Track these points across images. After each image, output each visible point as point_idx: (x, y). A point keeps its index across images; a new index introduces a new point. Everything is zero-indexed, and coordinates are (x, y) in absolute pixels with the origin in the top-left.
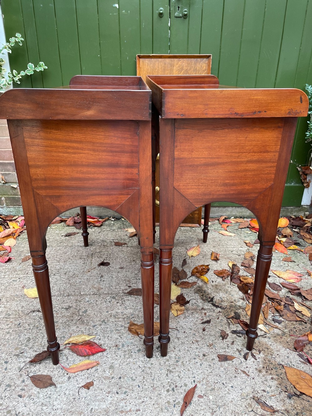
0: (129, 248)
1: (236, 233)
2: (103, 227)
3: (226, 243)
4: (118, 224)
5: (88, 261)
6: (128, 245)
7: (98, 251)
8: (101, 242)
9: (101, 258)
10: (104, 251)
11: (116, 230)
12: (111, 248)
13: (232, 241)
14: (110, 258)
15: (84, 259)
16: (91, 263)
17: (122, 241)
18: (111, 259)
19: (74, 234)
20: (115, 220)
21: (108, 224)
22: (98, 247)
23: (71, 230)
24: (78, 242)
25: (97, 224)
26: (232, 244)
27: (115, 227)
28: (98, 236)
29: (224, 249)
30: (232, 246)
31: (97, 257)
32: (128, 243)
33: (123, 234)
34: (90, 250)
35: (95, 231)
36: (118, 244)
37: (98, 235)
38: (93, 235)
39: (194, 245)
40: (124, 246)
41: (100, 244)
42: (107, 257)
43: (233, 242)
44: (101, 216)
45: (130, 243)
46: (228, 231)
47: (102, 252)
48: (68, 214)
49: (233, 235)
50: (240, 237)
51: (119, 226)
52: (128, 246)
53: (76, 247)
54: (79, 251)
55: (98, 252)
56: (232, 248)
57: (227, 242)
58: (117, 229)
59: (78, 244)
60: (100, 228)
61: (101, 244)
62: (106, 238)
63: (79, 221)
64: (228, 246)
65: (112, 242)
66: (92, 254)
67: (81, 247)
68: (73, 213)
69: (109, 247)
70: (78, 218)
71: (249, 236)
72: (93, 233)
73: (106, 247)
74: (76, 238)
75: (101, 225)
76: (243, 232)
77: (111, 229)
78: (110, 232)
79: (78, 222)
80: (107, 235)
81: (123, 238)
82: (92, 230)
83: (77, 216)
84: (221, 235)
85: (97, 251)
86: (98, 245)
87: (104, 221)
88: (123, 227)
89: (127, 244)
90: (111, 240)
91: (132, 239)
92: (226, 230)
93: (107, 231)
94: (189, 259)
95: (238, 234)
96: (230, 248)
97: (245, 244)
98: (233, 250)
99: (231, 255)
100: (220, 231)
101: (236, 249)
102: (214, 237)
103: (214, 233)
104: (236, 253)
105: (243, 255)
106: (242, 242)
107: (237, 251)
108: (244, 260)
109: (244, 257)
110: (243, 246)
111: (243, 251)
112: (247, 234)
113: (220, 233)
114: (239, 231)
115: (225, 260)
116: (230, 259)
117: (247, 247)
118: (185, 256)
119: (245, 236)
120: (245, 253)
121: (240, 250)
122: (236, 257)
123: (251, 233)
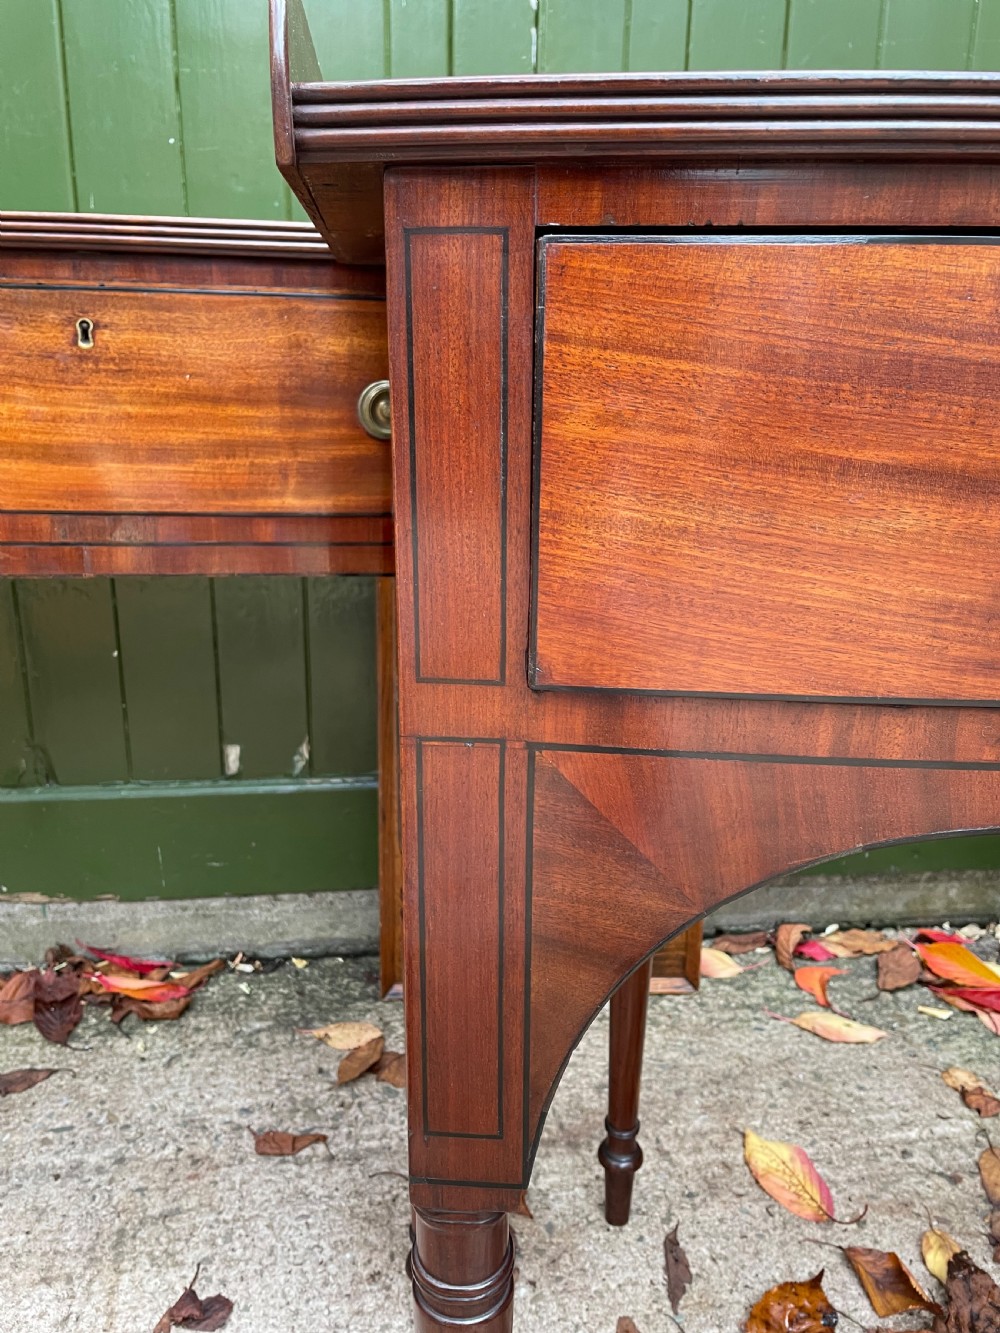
0: (342, 1173)
1: (878, 1020)
2: (191, 1020)
3: (857, 1093)
4: (274, 996)
5: (89, 1294)
6: (333, 1151)
7: (156, 1205)
8: (175, 1132)
9: (176, 1264)
10: (193, 1202)
11: (264, 1039)
12: (237, 1179)
13: (880, 1078)
14: (228, 1263)
15: (69, 1279)
16: (111, 1314)
17: (298, 1119)
18: (233, 1273)
19: (27, 1079)
20: (256, 972)
21: (221, 999)
22: (157, 1176)
23: (14, 1049)
24: (45, 1142)
25: (157, 1008)
26: (888, 1098)
27: (260, 1019)
28: (160, 1087)
30: (895, 1115)
31: (150, 1254)
32: (330, 1134)
33: (303, 1065)
34: (110, 1198)
35: (146, 1055)
36: (274, 1145)
37: (161, 1080)
38: (131, 1079)
39: (697, 1123)
40: (309, 1159)
41: (170, 1150)
42: (209, 1260)
43: (887, 1084)
44: (185, 954)
45: (345, 1130)
46: (837, 1007)
47: (178, 1211)
48: (10, 948)
49: (868, 1034)
50: (910, 1047)
51: (278, 1008)
52: (331, 1158)
53: (27, 1184)
54: (41, 1213)
55: (155, 1220)
56: (898, 1128)
57: (861, 1088)
58: (269, 1029)
59: (42, 1160)
60: (174, 1031)
61: (180, 1150)
62: (209, 1103)
63: (61, 991)
64: (873, 1117)
65: (239, 1128)
66: (121, 1232)
67: (57, 1177)
68: (37, 944)
69: (224, 1170)
70: (59, 973)
71: (947, 1039)
72: (137, 1066)
73: (202, 1170)
74: (36, 1111)
75: (187, 1008)
77: (237, 1033)
78: (229, 1053)
79: (60, 997)
80: (213, 1081)
81: (301, 1092)
82: (130, 1048)
83: (58, 959)
84: (809, 1037)
85: (150, 1212)
86: (157, 1156)
87: (199, 984)
88: (303, 1017)
89: (323, 1139)
90: (236, 1118)
91: (355, 1096)
92: (828, 1006)
93: (216, 1046)
94: (694, 1237)
95: (893, 1029)
96: (891, 1131)
97: (955, 1097)
98: (910, 1143)
99: (913, 1180)
100: (801, 1013)
101: (917, 1130)
102: (783, 1056)
103: (775, 1028)
104: (932, 1160)
105: (972, 1174)
106: (931, 1079)
107: (929, 1145)
108: (992, 1211)
109: (982, 1192)
110: (944, 1106)
111: (962, 1147)
112: (932, 1025)
113: (804, 1025)
114: (886, 1006)
115: (894, 1224)
116: (918, 1215)
117: (966, 1111)
118: (670, 1214)
119: (929, 1041)
120: (976, 1157)
121: (940, 1139)
122: (941, 1193)
123: (949, 1019)
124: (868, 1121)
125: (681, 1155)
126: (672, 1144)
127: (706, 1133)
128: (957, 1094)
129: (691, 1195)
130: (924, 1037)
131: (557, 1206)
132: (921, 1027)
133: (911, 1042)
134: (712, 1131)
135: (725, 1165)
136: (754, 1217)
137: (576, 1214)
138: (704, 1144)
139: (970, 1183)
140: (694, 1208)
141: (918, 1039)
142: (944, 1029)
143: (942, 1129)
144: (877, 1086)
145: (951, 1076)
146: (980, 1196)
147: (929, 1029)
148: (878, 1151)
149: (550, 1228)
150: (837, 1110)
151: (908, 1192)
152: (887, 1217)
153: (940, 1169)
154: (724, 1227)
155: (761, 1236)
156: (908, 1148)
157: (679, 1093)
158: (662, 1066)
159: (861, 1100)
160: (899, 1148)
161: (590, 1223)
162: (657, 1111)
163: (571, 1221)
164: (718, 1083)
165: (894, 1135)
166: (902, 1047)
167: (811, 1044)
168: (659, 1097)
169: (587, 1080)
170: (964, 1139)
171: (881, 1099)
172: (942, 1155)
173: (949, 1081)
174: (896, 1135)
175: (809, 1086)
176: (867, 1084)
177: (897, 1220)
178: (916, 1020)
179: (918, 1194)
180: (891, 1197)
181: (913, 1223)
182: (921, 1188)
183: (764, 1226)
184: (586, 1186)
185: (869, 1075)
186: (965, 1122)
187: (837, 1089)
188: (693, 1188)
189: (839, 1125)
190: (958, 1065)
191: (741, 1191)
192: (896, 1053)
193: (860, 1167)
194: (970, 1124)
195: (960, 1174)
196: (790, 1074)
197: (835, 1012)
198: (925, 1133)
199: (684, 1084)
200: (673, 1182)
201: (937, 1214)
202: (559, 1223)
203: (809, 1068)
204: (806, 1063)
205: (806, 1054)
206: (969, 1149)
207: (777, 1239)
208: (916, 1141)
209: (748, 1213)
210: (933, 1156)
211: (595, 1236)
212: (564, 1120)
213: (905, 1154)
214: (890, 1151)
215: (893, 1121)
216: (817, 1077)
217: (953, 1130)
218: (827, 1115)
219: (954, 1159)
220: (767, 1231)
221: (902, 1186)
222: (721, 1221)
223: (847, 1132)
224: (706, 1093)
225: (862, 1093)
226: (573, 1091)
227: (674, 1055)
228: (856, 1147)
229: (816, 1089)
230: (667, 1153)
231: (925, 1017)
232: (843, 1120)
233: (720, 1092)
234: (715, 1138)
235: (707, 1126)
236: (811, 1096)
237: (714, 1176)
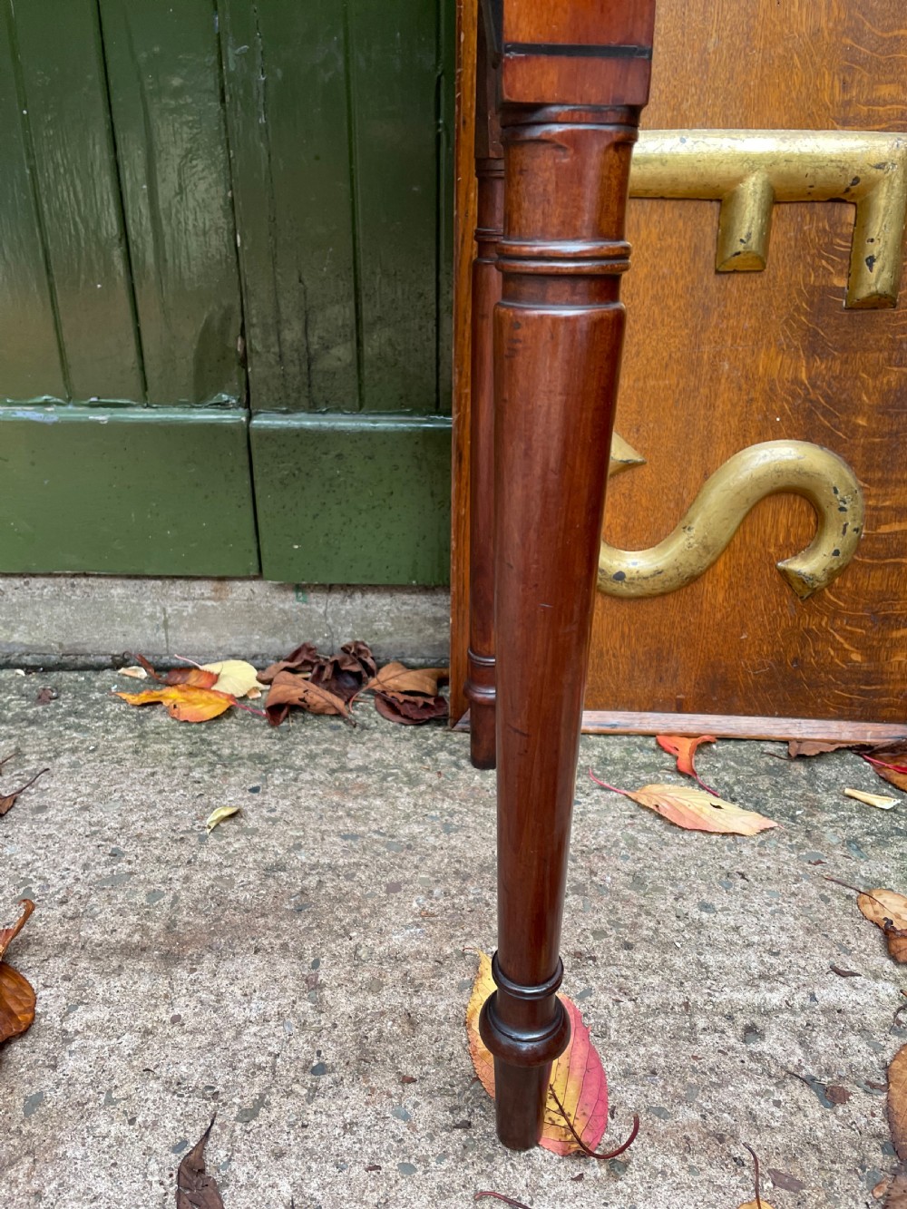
1: (772, 804)
3: (695, 914)
13: (747, 893)
26: (749, 927)
29: (678, 998)
30: (751, 957)
39: (397, 939)
43: (756, 905)
46: (710, 781)
49: (744, 821)
50: (811, 848)
56: (751, 983)
57: (705, 907)
64: (710, 959)
71: (883, 840)
76: (829, 801)
84: (648, 819)
92: (689, 776)
94: (279, 1155)
95: (793, 818)
96: (735, 988)
97: (873, 938)
98: (767, 1013)
99: (750, 1086)
100: (645, 783)
101: (785, 989)
102: (592, 844)
103: (598, 802)
104: (799, 1052)
105: (871, 1087)
106: (836, 902)
107: (801, 1020)
108: (896, 1173)
109: (883, 1127)
110: (849, 953)
111: (864, 1031)
112: (863, 818)
113: (643, 801)
114: (794, 784)
115: (684, 1176)
116: (739, 1162)
117: (888, 964)
118: (261, 1102)
119: (851, 843)
120: (888, 1055)
121: (823, 1012)
122: (798, 1120)
123: (894, 810)
124: (700, 964)
125: (341, 993)
126: (335, 971)
127: (405, 959)
128: (878, 933)
129: (321, 1070)
130: (843, 834)
131: (70, 1064)
132: (843, 819)
133: (818, 841)
134: (418, 955)
135: (411, 1021)
136: (413, 1128)
137: (94, 1084)
138: (394, 975)
139: (864, 1108)
140: (314, 1093)
141: (830, 836)
142: (884, 824)
143: (835, 992)
144: (736, 906)
145: (874, 901)
146: (879, 1136)
147: (856, 822)
148: (701, 1023)
149: (34, 1103)
150: (649, 941)
151: (732, 1110)
152: (673, 1161)
153: (811, 1070)
154: (347, 1141)
155: (407, 1169)
156: (757, 1020)
157: (393, 888)
158: (388, 846)
159: (699, 927)
160: (742, 1020)
161: (110, 1101)
162: (340, 914)
163: (76, 1097)
164: (466, 878)
165: (736, 995)
166: (800, 847)
167: (647, 830)
168: (358, 892)
169: (259, 856)
170: (871, 1016)
171: (736, 929)
172: (822, 1042)
173: (869, 910)
174: (745, 997)
175: (616, 895)
176: (719, 900)
177: (691, 1170)
178: (837, 807)
179: (752, 1116)
180: (696, 1116)
181: (723, 1179)
182: (763, 1108)
183: (425, 1148)
184: (147, 1032)
185: (728, 887)
186: (880, 985)
187: (664, 903)
188: (330, 1057)
189: (645, 967)
190: (891, 884)
191: (414, 1071)
192: (785, 855)
193: (656, 1049)
194: (891, 989)
195: (848, 1086)
196: (593, 873)
197: (702, 787)
198: (800, 998)
199: (408, 875)
200: (299, 1042)
201: (777, 1163)
202: (55, 1097)
203: (628, 866)
204: (626, 858)
205: (633, 843)
206: (878, 1036)
207: (438, 1177)
208: (781, 1010)
209: (406, 1117)
210: (801, 1044)
211: (103, 1129)
212: (183, 917)
213: (751, 1032)
214: (724, 1024)
215: (747, 968)
216: (637, 881)
217: (853, 996)
218: (628, 946)
219: (844, 1053)
220: (424, 1160)
221: (724, 1095)
222: (348, 1127)
223: (655, 980)
224: (437, 891)
225: (705, 915)
226: (227, 871)
227: (416, 829)
228: (664, 1009)
229: (626, 901)
230: (321, 986)
231: (855, 804)
232: (655, 958)
233: (462, 891)
234: (415, 968)
235: (410, 948)
236: (614, 911)
237: (379, 1039)
